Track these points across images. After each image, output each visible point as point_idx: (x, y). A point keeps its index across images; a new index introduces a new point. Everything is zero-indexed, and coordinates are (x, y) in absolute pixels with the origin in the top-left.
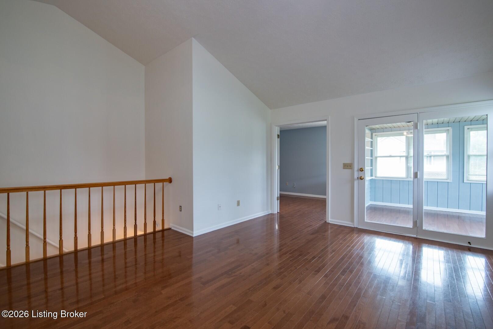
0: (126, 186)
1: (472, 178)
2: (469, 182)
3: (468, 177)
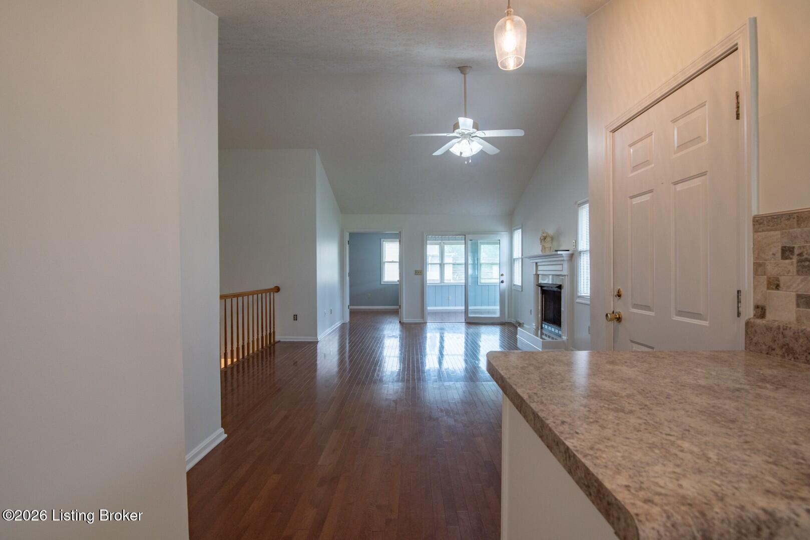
1: (483, 281)
2: (481, 284)
3: (480, 281)
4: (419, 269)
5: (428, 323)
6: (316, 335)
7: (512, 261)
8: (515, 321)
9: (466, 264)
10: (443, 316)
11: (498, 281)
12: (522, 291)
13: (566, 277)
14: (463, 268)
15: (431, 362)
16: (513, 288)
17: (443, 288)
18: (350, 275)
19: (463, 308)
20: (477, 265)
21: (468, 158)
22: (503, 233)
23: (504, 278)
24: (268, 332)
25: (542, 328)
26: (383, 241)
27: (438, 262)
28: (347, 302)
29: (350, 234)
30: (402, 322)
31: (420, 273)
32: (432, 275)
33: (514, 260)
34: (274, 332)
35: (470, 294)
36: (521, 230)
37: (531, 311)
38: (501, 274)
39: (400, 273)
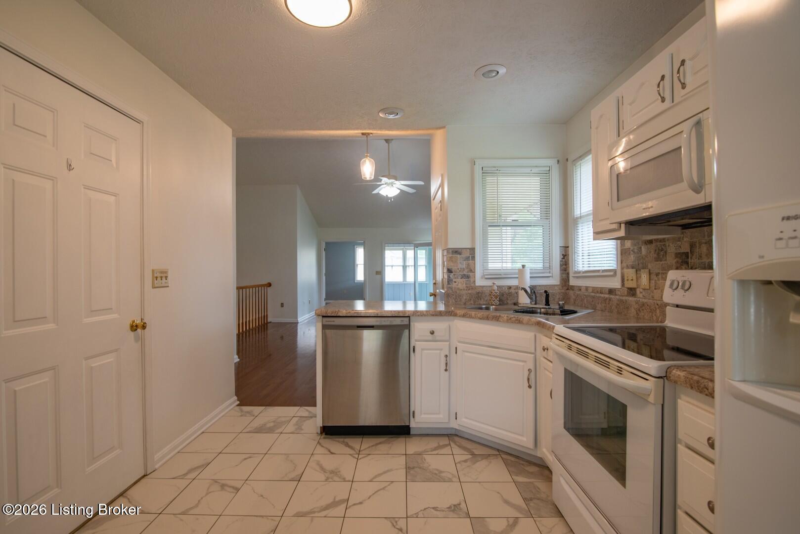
6: (297, 318)
17: (404, 286)
18: (326, 274)
21: (391, 198)
24: (263, 315)
26: (356, 248)
27: (401, 264)
28: (324, 296)
29: (327, 243)
31: (380, 273)
34: (267, 315)
39: (364, 274)
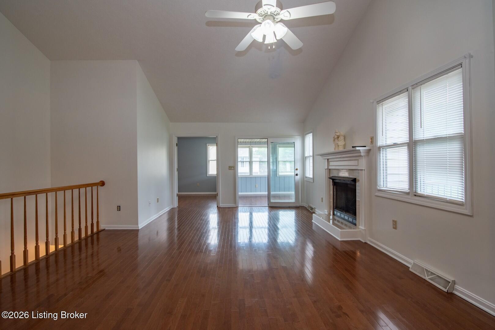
0: (74, 190)
1: (280, 174)
2: (279, 176)
3: (278, 174)
4: (231, 165)
5: (239, 207)
6: (137, 224)
7: (304, 159)
8: (307, 205)
9: (268, 162)
10: (251, 200)
11: (293, 174)
12: (313, 182)
13: (363, 171)
14: (266, 165)
15: (242, 237)
16: (305, 180)
17: (251, 179)
18: (178, 170)
19: (267, 193)
20: (276, 162)
22: (297, 137)
23: (298, 172)
25: (334, 214)
26: (208, 145)
27: (248, 160)
28: (176, 191)
29: (179, 138)
30: (219, 206)
31: (233, 168)
32: (243, 170)
33: (306, 157)
35: (272, 183)
36: (312, 134)
37: (322, 198)
38: (296, 168)
39: (217, 169)
